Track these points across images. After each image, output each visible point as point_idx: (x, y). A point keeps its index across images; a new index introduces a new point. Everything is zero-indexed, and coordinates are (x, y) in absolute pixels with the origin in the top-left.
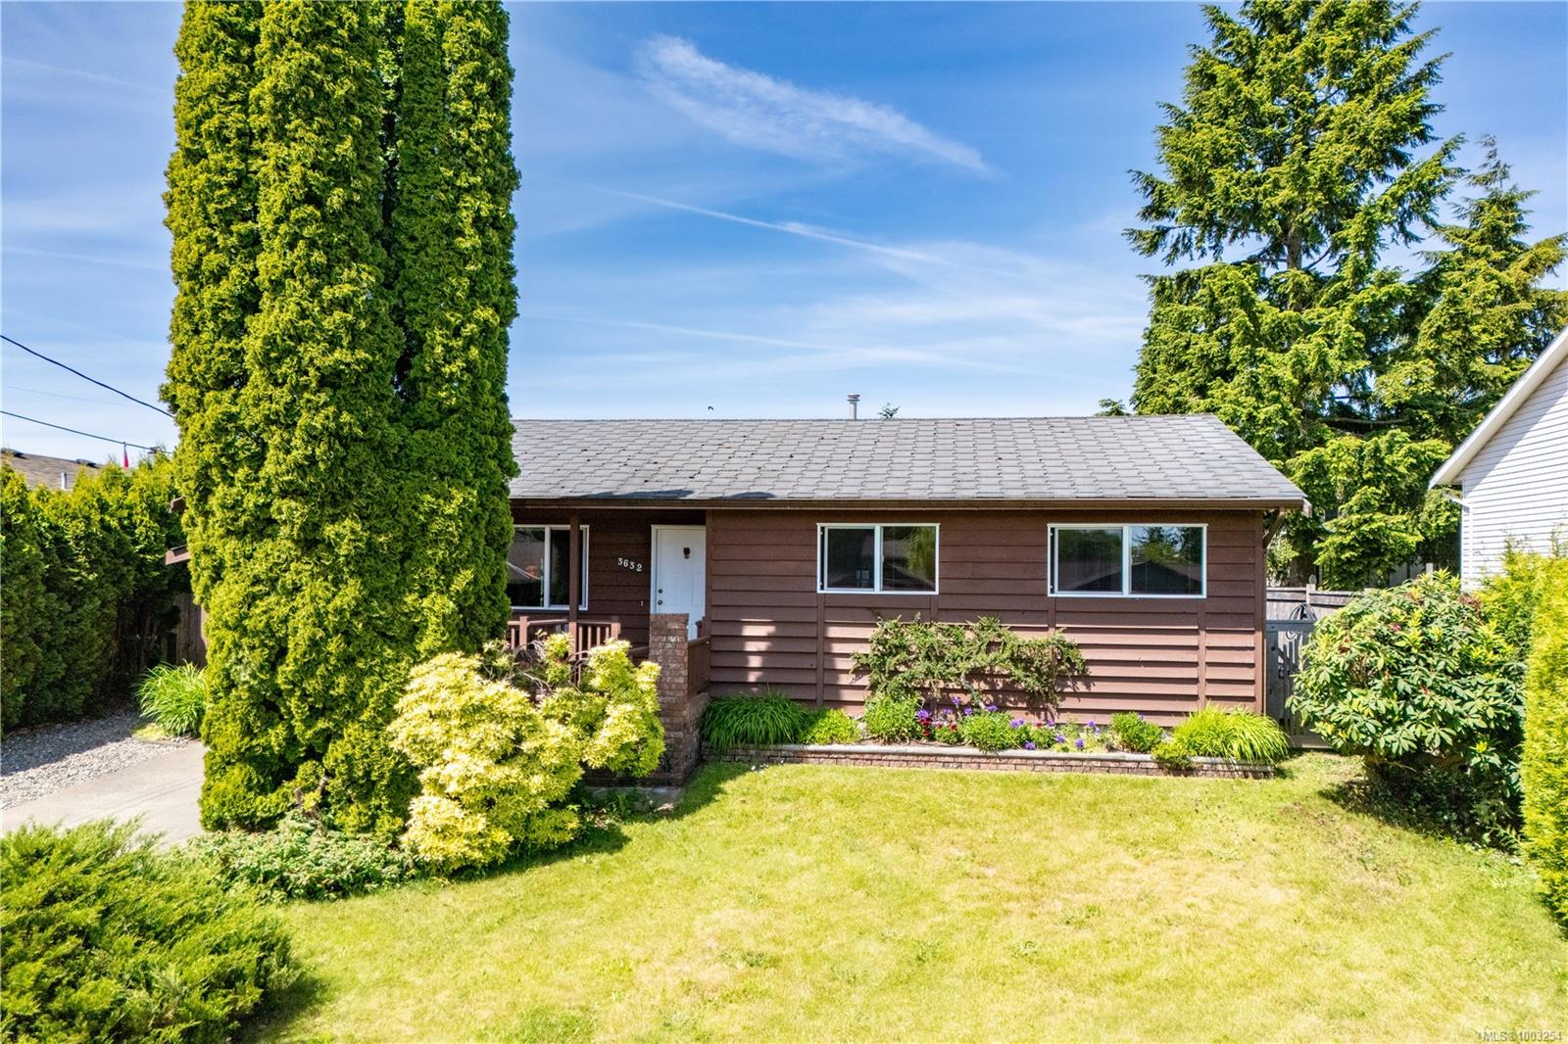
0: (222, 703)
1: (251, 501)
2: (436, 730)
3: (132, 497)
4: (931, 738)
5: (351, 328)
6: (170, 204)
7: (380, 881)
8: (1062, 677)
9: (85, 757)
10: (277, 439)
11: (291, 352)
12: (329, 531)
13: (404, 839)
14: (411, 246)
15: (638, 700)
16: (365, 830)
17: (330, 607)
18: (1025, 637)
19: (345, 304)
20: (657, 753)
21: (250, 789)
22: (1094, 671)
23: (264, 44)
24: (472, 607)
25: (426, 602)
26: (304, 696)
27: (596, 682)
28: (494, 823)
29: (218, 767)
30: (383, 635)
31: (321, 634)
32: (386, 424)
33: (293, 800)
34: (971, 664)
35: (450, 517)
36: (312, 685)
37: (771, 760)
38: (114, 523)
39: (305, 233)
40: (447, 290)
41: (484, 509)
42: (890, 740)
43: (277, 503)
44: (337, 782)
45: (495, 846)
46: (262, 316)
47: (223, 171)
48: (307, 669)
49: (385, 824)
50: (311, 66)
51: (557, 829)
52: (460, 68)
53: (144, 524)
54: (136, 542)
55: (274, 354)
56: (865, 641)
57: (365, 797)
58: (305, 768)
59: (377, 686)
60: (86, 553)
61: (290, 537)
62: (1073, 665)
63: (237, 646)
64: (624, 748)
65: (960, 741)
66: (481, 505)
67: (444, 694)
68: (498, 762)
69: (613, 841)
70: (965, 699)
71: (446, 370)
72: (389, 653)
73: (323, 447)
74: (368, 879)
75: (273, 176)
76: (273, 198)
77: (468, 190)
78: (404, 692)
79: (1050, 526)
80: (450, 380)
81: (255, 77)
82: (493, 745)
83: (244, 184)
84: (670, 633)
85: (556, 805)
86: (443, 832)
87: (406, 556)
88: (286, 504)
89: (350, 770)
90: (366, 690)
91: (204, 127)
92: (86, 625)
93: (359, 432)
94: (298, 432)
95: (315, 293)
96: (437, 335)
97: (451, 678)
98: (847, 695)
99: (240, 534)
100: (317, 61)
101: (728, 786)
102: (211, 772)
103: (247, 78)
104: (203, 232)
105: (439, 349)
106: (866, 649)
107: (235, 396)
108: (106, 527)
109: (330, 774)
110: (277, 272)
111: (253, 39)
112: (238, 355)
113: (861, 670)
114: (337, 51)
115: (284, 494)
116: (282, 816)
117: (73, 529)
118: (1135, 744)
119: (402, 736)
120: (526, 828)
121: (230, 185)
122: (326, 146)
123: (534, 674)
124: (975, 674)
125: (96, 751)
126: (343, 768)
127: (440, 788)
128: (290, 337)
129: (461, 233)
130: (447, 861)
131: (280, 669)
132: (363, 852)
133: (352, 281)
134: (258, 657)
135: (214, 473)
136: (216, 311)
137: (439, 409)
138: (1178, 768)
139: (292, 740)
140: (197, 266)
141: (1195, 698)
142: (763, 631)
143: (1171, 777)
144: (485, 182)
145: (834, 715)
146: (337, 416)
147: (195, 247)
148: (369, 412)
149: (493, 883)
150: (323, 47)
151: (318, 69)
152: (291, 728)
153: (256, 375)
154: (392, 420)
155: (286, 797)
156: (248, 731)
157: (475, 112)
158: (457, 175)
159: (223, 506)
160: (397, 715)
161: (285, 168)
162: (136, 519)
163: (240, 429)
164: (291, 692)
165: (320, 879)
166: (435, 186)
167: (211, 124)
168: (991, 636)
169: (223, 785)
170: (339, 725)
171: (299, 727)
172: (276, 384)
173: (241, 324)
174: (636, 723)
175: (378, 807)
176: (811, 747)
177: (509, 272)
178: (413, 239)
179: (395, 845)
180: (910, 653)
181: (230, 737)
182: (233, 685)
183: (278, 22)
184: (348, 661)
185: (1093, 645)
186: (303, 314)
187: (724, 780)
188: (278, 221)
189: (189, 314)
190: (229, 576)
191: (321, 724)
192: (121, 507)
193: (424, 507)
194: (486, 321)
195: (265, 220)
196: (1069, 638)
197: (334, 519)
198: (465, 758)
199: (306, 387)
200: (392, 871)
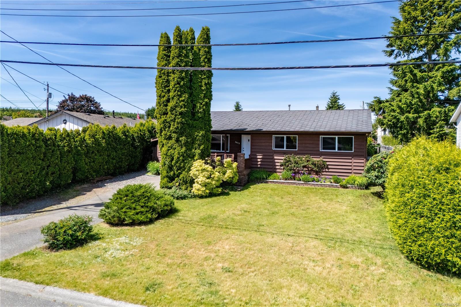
0: (163, 167)
1: (168, 134)
2: (197, 173)
3: (145, 128)
4: (295, 180)
5: (184, 105)
6: (156, 84)
7: (188, 197)
8: (322, 168)
9: (139, 178)
10: (172, 124)
11: (175, 109)
12: (180, 139)
13: (192, 191)
14: (194, 89)
15: (233, 169)
16: (186, 190)
17: (181, 152)
18: (315, 159)
19: (183, 101)
20: (237, 179)
21: (168, 182)
22: (329, 167)
23: (171, 58)
24: (204, 152)
25: (196, 151)
26: (176, 167)
27: (225, 166)
28: (206, 189)
29: (162, 179)
30: (189, 156)
31: (179, 156)
32: (190, 120)
33: (174, 184)
34: (303, 165)
35: (200, 136)
36: (178, 165)
37: (262, 183)
38: (142, 134)
39: (177, 89)
40: (200, 97)
41: (206, 135)
42: (286, 179)
43: (172, 134)
44: (181, 181)
45: (207, 193)
46: (170, 103)
47: (164, 79)
48: (177, 162)
49: (189, 189)
50: (179, 61)
51: (217, 191)
52: (203, 57)
53: (147, 134)
54: (146, 137)
55: (172, 109)
56: (282, 159)
57: (186, 184)
58: (176, 179)
59: (188, 165)
60: (138, 140)
61: (174, 140)
62: (325, 165)
63: (166, 158)
64: (230, 178)
65: (300, 180)
66: (205, 134)
67: (198, 167)
68: (207, 179)
69: (228, 194)
70: (303, 172)
71: (200, 111)
72: (190, 159)
73: (180, 125)
74: (186, 197)
75: (172, 80)
76: (172, 84)
77: (204, 79)
78: (192, 166)
79: (320, 136)
80: (200, 113)
81: (169, 63)
82: (206, 176)
83: (168, 81)
84: (241, 157)
85: (217, 187)
86: (198, 190)
87: (193, 143)
88: (174, 134)
89: (183, 179)
90: (186, 166)
91: (162, 72)
92: (138, 153)
93: (185, 122)
94: (176, 123)
95: (179, 99)
96: (198, 105)
97: (199, 164)
98: (278, 171)
99: (167, 139)
100: (179, 60)
101: (252, 187)
102: (161, 179)
103: (168, 63)
104: (161, 89)
105: (199, 107)
106: (282, 161)
107: (166, 116)
108: (141, 134)
109: (180, 180)
110: (173, 96)
111: (169, 56)
112: (166, 109)
113: (281, 166)
114: (182, 58)
115: (173, 133)
116: (173, 187)
117: (136, 135)
118: (336, 182)
119: (192, 174)
120: (212, 190)
121: (165, 81)
122: (181, 74)
123: (214, 164)
124: (304, 167)
125: (140, 177)
126: (182, 179)
127: (198, 183)
128: (175, 107)
129: (202, 86)
130: (199, 195)
131: (173, 162)
132: (185, 193)
133: (185, 97)
134: (170, 159)
135: (163, 129)
136: (163, 102)
137: (198, 117)
138: (345, 187)
139: (174, 174)
140: (161, 95)
141: (351, 173)
142: (261, 157)
143: (343, 189)
144: (207, 76)
145: (275, 174)
146: (182, 120)
147: (160, 92)
148: (187, 119)
149: (206, 199)
150: (180, 58)
151: (179, 62)
152: (174, 172)
153: (169, 113)
154: (191, 119)
155: (173, 184)
156: (167, 172)
157: (205, 64)
158: (202, 76)
159: (164, 135)
160: (191, 170)
161: (174, 79)
162: (146, 132)
163: (167, 122)
164: (174, 166)
165: (179, 196)
166: (198, 78)
167: (163, 72)
168: (308, 159)
169: (163, 181)
170: (182, 171)
171: (175, 172)
172: (172, 115)
173: (167, 104)
174: (232, 173)
175: (188, 186)
176: (270, 180)
177: (211, 92)
178: (194, 88)
179: (191, 192)
180: (291, 162)
181: (165, 173)
182: (165, 164)
183: (173, 54)
184: (183, 161)
185: (330, 161)
186: (177, 103)
187: (251, 185)
188: (173, 87)
189: (159, 103)
190: (165, 146)
191: (179, 171)
192: (143, 130)
193: (196, 135)
194: (206, 101)
195: (171, 87)
196: (324, 160)
197: (181, 137)
198: (202, 178)
199: (177, 115)
200: (190, 196)
